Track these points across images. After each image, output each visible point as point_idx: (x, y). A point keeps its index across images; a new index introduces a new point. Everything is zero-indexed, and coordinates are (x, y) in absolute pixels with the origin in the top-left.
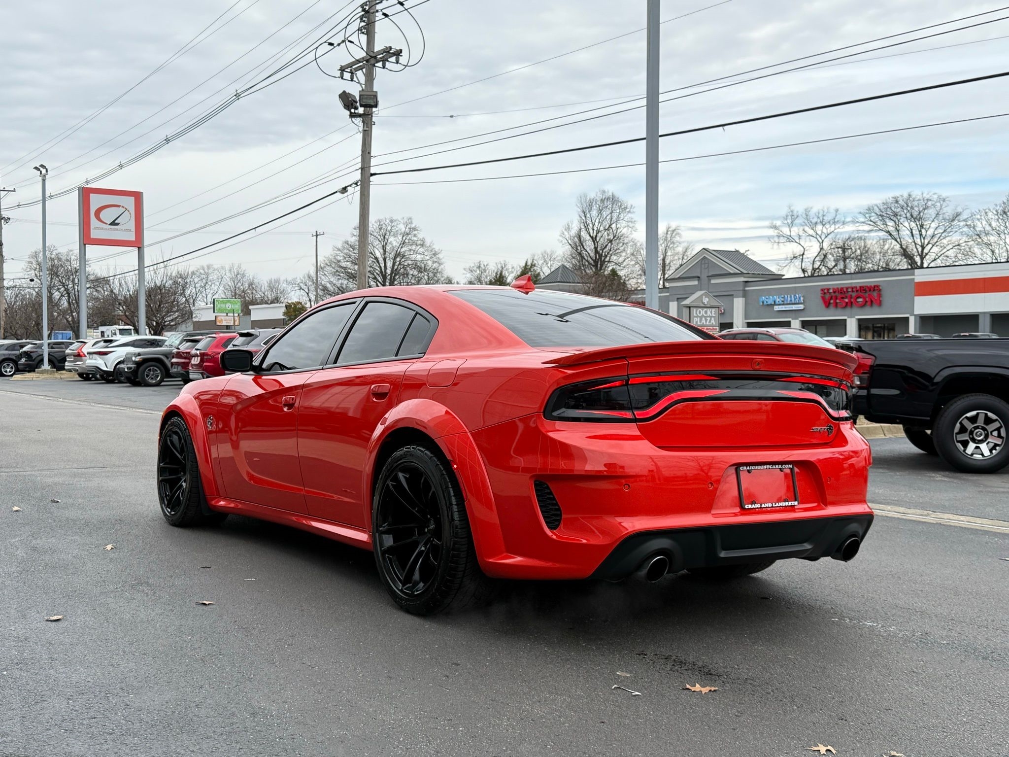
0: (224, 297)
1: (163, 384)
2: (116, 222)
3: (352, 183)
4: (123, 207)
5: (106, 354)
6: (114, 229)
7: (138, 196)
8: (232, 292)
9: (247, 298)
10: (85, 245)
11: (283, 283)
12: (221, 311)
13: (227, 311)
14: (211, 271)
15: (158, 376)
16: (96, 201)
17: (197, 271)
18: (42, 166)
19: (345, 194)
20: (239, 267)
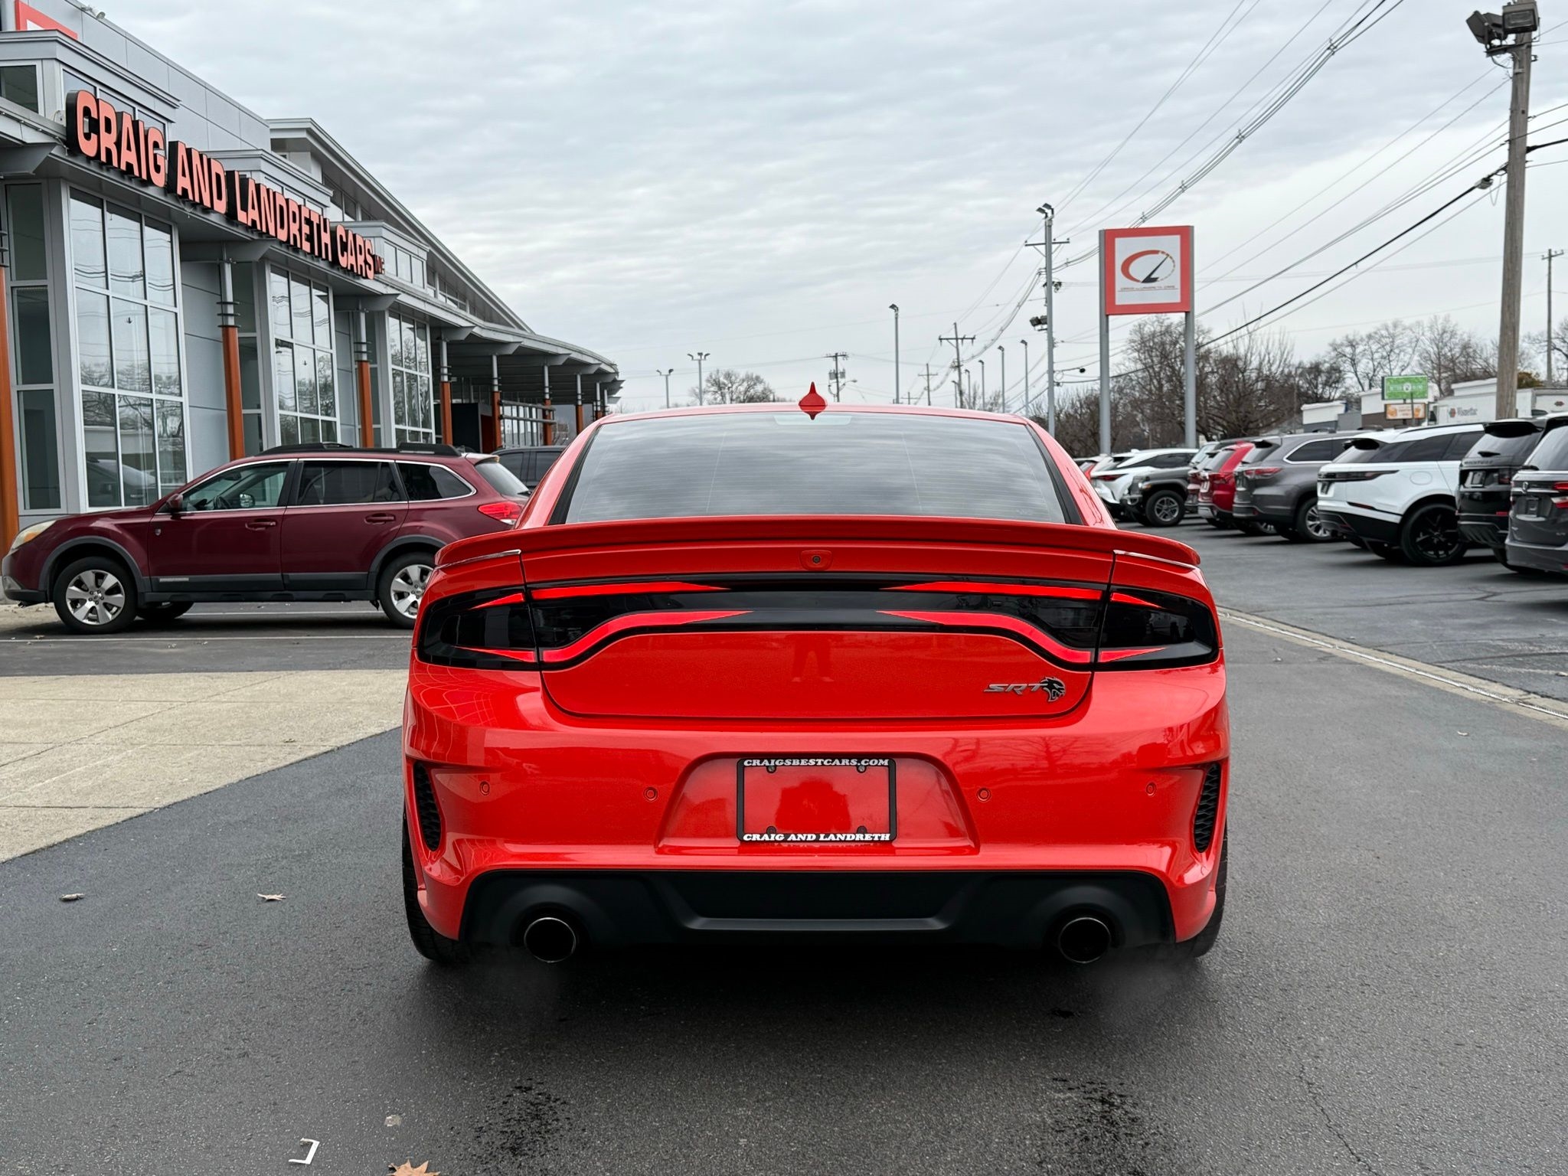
0: (1421, 371)
1: (1183, 522)
2: (1153, 276)
3: (1498, 168)
4: (1163, 253)
5: (1113, 478)
6: (1149, 289)
7: (1185, 234)
8: (1432, 362)
9: (1458, 371)
10: (1107, 316)
11: (1524, 341)
12: (1394, 396)
13: (1405, 396)
14: (1399, 330)
15: (1175, 511)
16: (1124, 248)
17: (1376, 333)
18: (1047, 206)
19: (1488, 190)
20: (1447, 320)
